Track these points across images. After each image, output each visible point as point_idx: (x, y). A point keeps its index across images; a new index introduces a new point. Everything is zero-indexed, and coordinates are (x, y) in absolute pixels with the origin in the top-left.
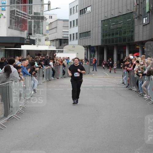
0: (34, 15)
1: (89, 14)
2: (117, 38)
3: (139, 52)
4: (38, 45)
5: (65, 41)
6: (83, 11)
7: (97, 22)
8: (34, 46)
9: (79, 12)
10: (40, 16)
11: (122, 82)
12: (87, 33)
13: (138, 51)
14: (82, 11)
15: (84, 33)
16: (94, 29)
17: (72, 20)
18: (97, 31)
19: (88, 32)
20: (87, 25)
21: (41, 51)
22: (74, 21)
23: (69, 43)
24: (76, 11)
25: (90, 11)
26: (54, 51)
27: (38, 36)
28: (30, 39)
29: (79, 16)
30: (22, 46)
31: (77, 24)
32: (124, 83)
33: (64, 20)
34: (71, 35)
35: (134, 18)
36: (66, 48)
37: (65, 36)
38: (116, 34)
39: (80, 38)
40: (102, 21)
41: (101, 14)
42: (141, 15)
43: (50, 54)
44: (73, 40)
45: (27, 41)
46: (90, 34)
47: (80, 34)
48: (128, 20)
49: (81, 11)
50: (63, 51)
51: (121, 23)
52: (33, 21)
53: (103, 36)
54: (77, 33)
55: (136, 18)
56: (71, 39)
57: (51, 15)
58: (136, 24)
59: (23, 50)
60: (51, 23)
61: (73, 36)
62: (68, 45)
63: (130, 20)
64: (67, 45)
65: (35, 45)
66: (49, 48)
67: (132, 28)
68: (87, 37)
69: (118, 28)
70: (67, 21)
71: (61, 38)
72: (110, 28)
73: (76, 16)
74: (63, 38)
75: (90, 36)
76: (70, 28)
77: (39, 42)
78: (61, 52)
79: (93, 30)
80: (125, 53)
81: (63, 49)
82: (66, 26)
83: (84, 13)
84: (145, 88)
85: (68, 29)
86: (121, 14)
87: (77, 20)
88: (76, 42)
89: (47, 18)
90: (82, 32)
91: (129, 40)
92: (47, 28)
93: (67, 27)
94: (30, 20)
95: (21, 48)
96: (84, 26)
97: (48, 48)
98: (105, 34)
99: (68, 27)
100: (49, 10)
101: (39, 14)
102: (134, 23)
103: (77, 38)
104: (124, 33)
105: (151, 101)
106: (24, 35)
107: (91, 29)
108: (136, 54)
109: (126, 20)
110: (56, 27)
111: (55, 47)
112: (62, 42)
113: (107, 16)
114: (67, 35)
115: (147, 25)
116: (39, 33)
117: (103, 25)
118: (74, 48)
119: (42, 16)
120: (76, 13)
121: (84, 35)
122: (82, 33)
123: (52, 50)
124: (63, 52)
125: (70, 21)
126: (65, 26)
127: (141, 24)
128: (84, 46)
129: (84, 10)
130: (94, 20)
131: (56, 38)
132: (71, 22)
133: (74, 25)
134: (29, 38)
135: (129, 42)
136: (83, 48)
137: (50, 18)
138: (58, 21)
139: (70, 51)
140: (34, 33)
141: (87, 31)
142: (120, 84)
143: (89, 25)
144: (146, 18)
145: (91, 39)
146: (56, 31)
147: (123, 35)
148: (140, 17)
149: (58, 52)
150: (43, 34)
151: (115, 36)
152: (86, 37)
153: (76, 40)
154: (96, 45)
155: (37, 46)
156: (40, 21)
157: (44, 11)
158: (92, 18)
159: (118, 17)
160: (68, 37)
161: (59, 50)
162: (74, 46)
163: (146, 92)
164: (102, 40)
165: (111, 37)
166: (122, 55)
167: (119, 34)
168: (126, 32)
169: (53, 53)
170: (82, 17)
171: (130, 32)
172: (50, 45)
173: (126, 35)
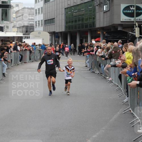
0: (2, 3)
1: (53, 2)
2: (80, 24)
4: (6, 32)
5: (31, 28)
7: (61, 10)
8: (2, 32)
9: (44, 0)
10: (8, 4)
11: (85, 65)
12: (51, 20)
13: (99, 37)
15: (49, 20)
16: (58, 16)
17: (37, 8)
18: (60, 18)
19: (52, 19)
20: (51, 13)
21: (8, 37)
22: (39, 9)
23: (35, 29)
26: (21, 37)
27: (6, 23)
29: (43, 4)
31: (42, 12)
32: (86, 66)
33: (30, 8)
34: (36, 22)
35: (95, 5)
36: (31, 35)
38: (78, 21)
40: (65, 9)
41: (65, 2)
42: (102, 3)
43: (17, 40)
44: (38, 27)
46: (54, 21)
47: (45, 21)
50: (29, 37)
51: (84, 10)
52: (1, 9)
53: (67, 22)
54: (42, 21)
55: (97, 6)
56: (36, 25)
57: (18, 4)
58: (97, 12)
60: (17, 11)
61: (38, 23)
62: (34, 31)
63: (92, 7)
64: (33, 31)
66: (16, 35)
67: (93, 15)
68: (51, 24)
69: (80, 15)
70: (32, 9)
71: (27, 25)
72: (72, 15)
73: (41, 4)
75: (54, 23)
76: (36, 16)
77: (7, 29)
78: (28, 38)
80: (88, 38)
81: (29, 35)
82: (32, 13)
83: (49, 1)
84: (107, 71)
85: (34, 17)
86: (83, 2)
87: (42, 8)
89: (14, 6)
90: (46, 19)
91: (90, 27)
92: (14, 15)
96: (49, 14)
98: (68, 21)
99: (34, 14)
101: (6, 3)
102: (95, 10)
103: (42, 25)
104: (86, 20)
105: (113, 82)
107: (56, 17)
108: (97, 39)
109: (88, 8)
110: (23, 15)
111: (22, 34)
112: (28, 30)
113: (70, 4)
114: (32, 22)
115: (108, 12)
116: (7, 21)
117: (66, 13)
119: (9, 4)
120: (41, 1)
121: (49, 22)
122: (47, 20)
123: (19, 37)
124: (29, 38)
125: (35, 9)
126: (31, 13)
127: (102, 11)
128: (49, 32)
130: (58, 7)
131: (23, 25)
132: (36, 10)
133: (39, 13)
135: (91, 28)
137: (16, 6)
138: (24, 9)
139: (36, 37)
140: (2, 20)
142: (84, 68)
143: (53, 12)
144: (107, 6)
145: (55, 25)
146: (23, 18)
147: (85, 22)
148: (101, 5)
149: (25, 38)
150: (10, 21)
151: (77, 23)
152: (50, 23)
154: (61, 31)
155: (6, 33)
156: (8, 9)
158: (56, 6)
159: (80, 5)
161: (25, 37)
162: (40, 33)
163: (108, 75)
164: (65, 26)
165: (74, 23)
166: (84, 40)
167: (81, 20)
168: (88, 18)
169: (20, 39)
170: (47, 5)
171: (91, 19)
172: (17, 32)
173: (88, 21)
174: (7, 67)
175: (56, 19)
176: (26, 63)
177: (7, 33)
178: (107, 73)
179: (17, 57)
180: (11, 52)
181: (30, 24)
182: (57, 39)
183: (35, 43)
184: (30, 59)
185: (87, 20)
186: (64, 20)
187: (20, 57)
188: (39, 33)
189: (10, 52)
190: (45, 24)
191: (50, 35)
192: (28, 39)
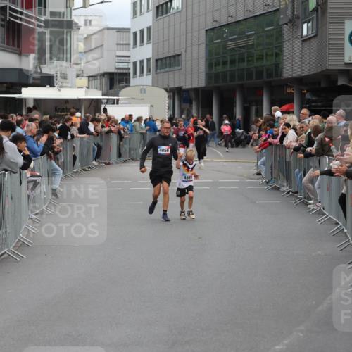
0: (51, 17)
1: (178, 15)
2: (243, 69)
3: (293, 102)
4: (61, 87)
5: (121, 77)
6: (162, 8)
7: (196, 34)
8: (52, 89)
9: (155, 9)
10: (65, 19)
11: (256, 171)
12: (172, 59)
13: (290, 101)
14: (160, 8)
15: (166, 58)
16: (189, 49)
17: (137, 29)
18: (195, 55)
19: (174, 56)
20: (172, 41)
21: (67, 101)
22: (142, 31)
23: (133, 81)
24: (148, 8)
25: (180, 7)
26: (97, 99)
27: (61, 66)
28: (41, 72)
29: (153, 20)
30: (24, 90)
31: (149, 38)
32: (259, 174)
33: (119, 29)
34: (135, 64)
35: (280, 24)
36: (124, 94)
37: (121, 65)
38: (239, 62)
39: (156, 71)
40: (207, 31)
41: (206, 14)
42: (298, 18)
43: (88, 108)
44: (140, 76)
45: (34, 79)
46: (178, 60)
47: (157, 60)
48: (266, 29)
49: (157, 7)
50: (118, 100)
51: (254, 34)
52: (48, 31)
53: (210, 65)
54: (149, 60)
55: (286, 24)
56: (135, 73)
57: (90, 18)
58: (285, 38)
59: (25, 99)
60: (89, 36)
61: (140, 67)
62: (129, 86)
63: (272, 27)
64: (126, 86)
65: (54, 86)
66: (86, 94)
67: (277, 47)
68: (172, 69)
69: (243, 47)
70: (127, 30)
71: (112, 70)
72: (225, 47)
73: (147, 19)
74: (116, 71)
75: (179, 65)
76: (134, 48)
77: (63, 80)
78: (114, 103)
79: (186, 51)
80: (262, 105)
81: (118, 96)
82: (125, 42)
83: (167, 13)
84: (311, 185)
85: (129, 51)
86: (251, 16)
87: (149, 29)
88: (147, 80)
89: (79, 25)
90: (161, 57)
91: (270, 75)
92: (81, 47)
93: (126, 44)
94: (41, 30)
95: (20, 93)
96: (166, 43)
97: (84, 93)
98: (214, 61)
99: (129, 44)
100: (85, 6)
101: (62, 15)
102: (280, 35)
103: (149, 70)
104: (257, 59)
105: (325, 214)
106: (29, 63)
107: (183, 51)
108: (285, 107)
109: (263, 29)
110: (102, 46)
111: (100, 92)
112: (116, 80)
113: (218, 20)
114: (126, 64)
115: (312, 40)
116: (63, 60)
117: (210, 41)
118: (145, 92)
119: (69, 19)
120: (148, 12)
121: (166, 62)
122: (161, 59)
123: (93, 99)
124: (118, 103)
125: (132, 31)
126: (122, 42)
127: (296, 38)
128: (166, 89)
129: (165, 5)
130: (189, 28)
131: (102, 71)
132: (135, 34)
133: (142, 41)
134: (39, 71)
135: (271, 79)
136: (165, 94)
137: (86, 25)
138: (106, 31)
139: (134, 100)
140: (51, 58)
141: (172, 54)
142: (252, 177)
143: (177, 39)
144: (310, 24)
145: (182, 71)
146: (102, 54)
147: (256, 64)
148: (295, 22)
149: (107, 103)
150: (71, 62)
151: (237, 66)
152: (170, 67)
153: (147, 75)
154: (195, 86)
155: (59, 90)
156: (65, 31)
157: (73, 8)
158: (183, 24)
159: (244, 22)
160: (129, 69)
161: (108, 99)
162: (145, 89)
164: (207, 74)
165: (228, 68)
166: (254, 109)
167: (246, 59)
168: (263, 56)
169: (95, 105)
170: (161, 21)
171: (272, 55)
172: (87, 88)
173: (264, 63)
174: (63, 173)
175: (183, 55)
176: (109, 164)
177: (62, 89)
178: (309, 190)
179: (88, 150)
180: (73, 136)
181: (120, 68)
182: (186, 106)
183: (130, 116)
184: (120, 155)
185: (260, 58)
186: (204, 59)
187: (94, 151)
188: (143, 91)
189: (69, 137)
190: (157, 67)
191: (169, 97)
192: (116, 105)
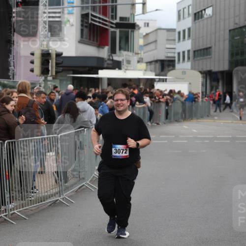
0: (120, 21)
1: (209, 20)
4: (126, 70)
5: (169, 63)
6: (199, 15)
7: (222, 33)
8: (120, 71)
9: (193, 15)
10: (130, 22)
12: (205, 50)
14: (197, 14)
15: (201, 50)
16: (217, 44)
17: (181, 29)
19: (207, 49)
20: (205, 38)
21: (130, 80)
22: (184, 31)
23: (177, 66)
24: (189, 14)
25: (211, 14)
26: (152, 79)
27: (126, 55)
28: (112, 60)
29: (192, 23)
30: (100, 71)
31: (189, 36)
33: (168, 29)
34: (179, 54)
36: (171, 75)
37: (170, 55)
39: (194, 59)
40: (230, 31)
41: (229, 19)
43: (145, 85)
44: (182, 62)
45: (107, 64)
46: (210, 52)
47: (194, 51)
49: (195, 14)
50: (166, 79)
52: (118, 31)
53: (232, 55)
54: (189, 51)
56: (179, 60)
57: (148, 22)
59: (101, 78)
60: (147, 34)
61: (182, 56)
62: (175, 69)
64: (173, 69)
65: (121, 69)
66: (144, 75)
70: (173, 30)
71: (163, 58)
72: (242, 42)
73: (188, 22)
74: (166, 59)
75: (210, 55)
76: (178, 42)
77: (128, 65)
78: (163, 81)
79: (215, 45)
81: (166, 76)
82: (172, 39)
83: (201, 18)
85: (175, 44)
87: (189, 29)
89: (140, 26)
90: (197, 49)
92: (141, 42)
94: (113, 30)
95: (98, 74)
96: (201, 39)
97: (142, 74)
98: (235, 52)
99: (175, 40)
100: (143, 13)
101: (127, 20)
103: (189, 58)
106: (104, 53)
107: (213, 44)
110: (156, 41)
111: (154, 74)
112: (165, 65)
113: (238, 23)
114: (173, 54)
117: (232, 38)
118: (185, 74)
119: (132, 22)
120: (188, 17)
121: (200, 53)
123: (148, 79)
125: (177, 31)
126: (170, 39)
128: (201, 72)
129: (200, 13)
130: (218, 29)
131: (155, 59)
132: (179, 33)
133: (184, 38)
134: (111, 58)
136: (200, 75)
137: (145, 26)
138: (159, 31)
139: (177, 79)
140: (120, 50)
141: (205, 47)
145: (212, 59)
146: (156, 46)
149: (158, 81)
150: (133, 52)
152: (204, 56)
153: (187, 62)
154: (221, 69)
155: (125, 72)
156: (130, 30)
157: (135, 14)
161: (159, 79)
162: (185, 72)
164: (229, 61)
165: (245, 56)
169: (150, 83)
170: (197, 24)
172: (145, 70)
175: (213, 48)
181: (168, 57)
182: (215, 84)
184: (167, 118)
186: (228, 51)
190: (194, 56)
191: (203, 77)
192: (165, 82)
